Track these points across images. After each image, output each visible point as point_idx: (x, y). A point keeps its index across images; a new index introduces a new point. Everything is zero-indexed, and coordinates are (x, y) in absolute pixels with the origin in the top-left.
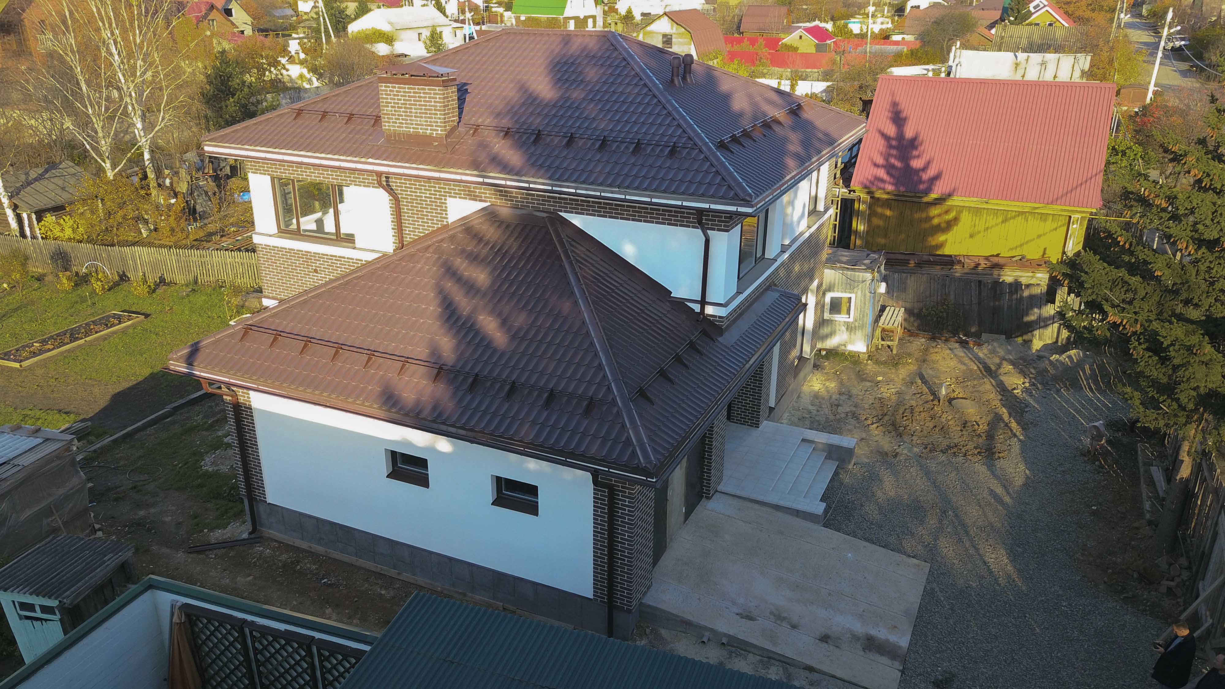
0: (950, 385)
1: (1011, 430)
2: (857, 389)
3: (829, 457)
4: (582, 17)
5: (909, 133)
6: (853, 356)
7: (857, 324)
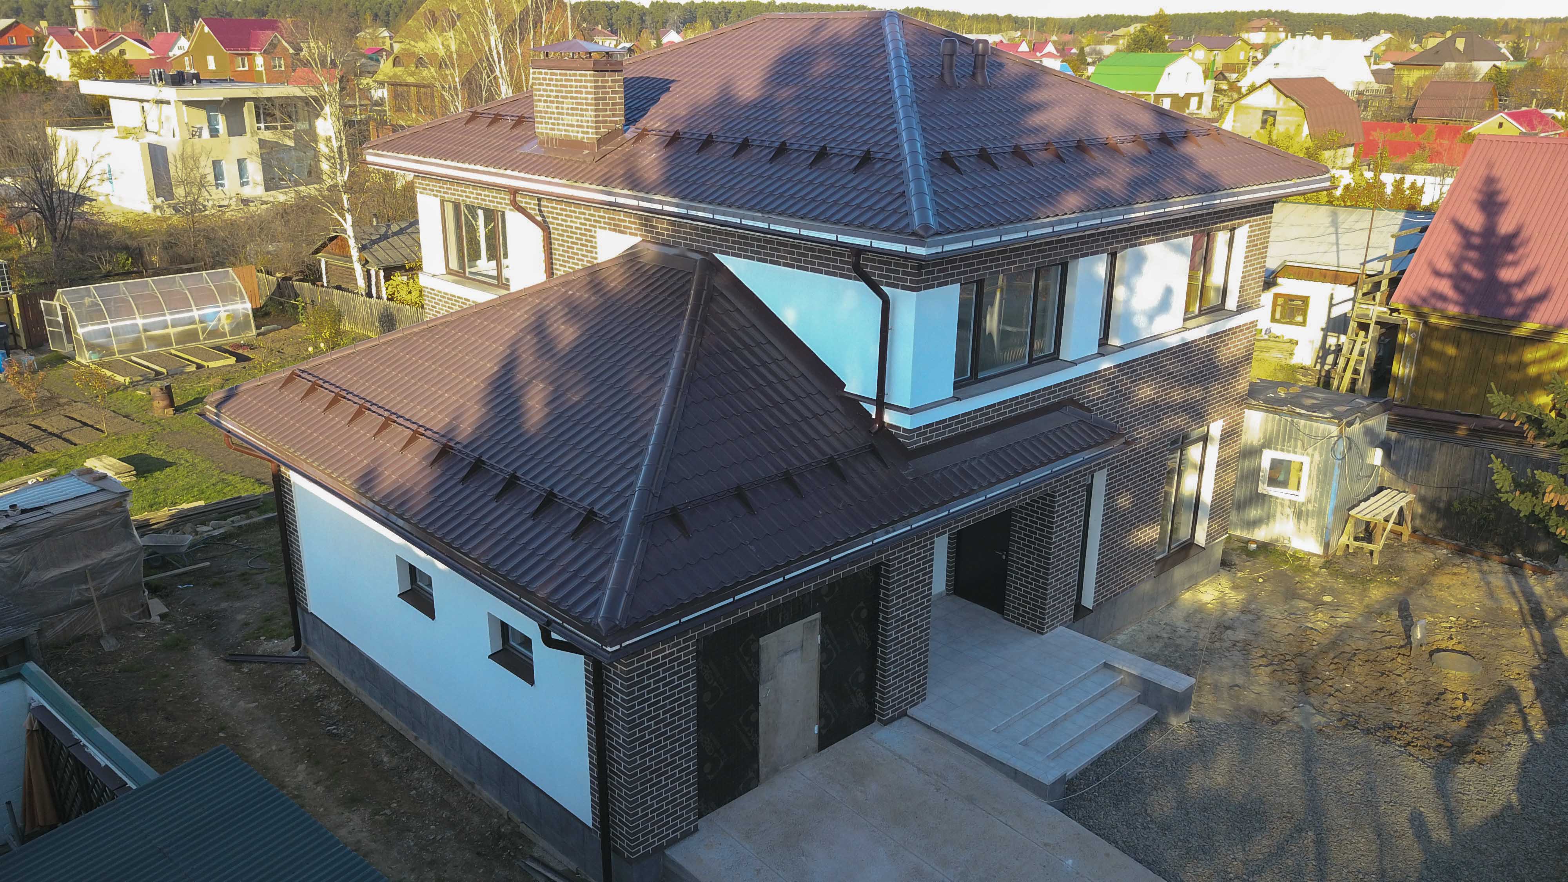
0: (1451, 628)
1: (1525, 721)
2: (1275, 612)
3: (1143, 699)
4: (1181, 95)
5: (1506, 225)
6: (1300, 559)
7: (1310, 507)
